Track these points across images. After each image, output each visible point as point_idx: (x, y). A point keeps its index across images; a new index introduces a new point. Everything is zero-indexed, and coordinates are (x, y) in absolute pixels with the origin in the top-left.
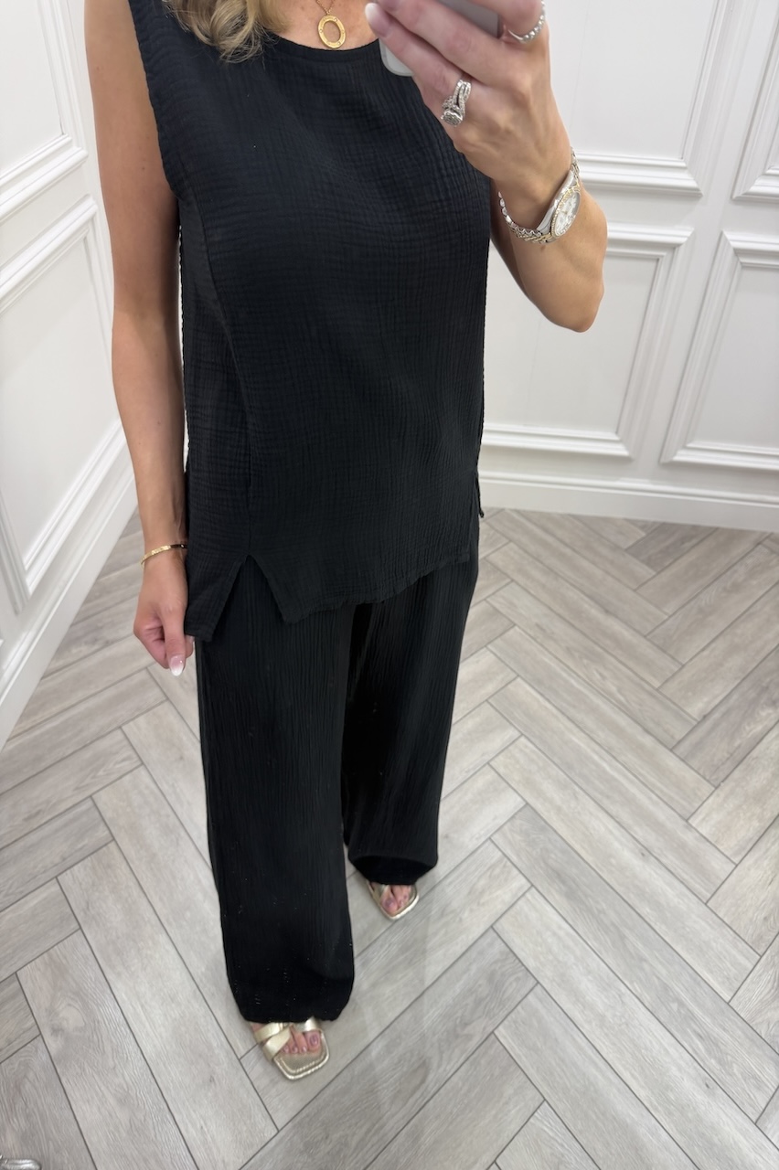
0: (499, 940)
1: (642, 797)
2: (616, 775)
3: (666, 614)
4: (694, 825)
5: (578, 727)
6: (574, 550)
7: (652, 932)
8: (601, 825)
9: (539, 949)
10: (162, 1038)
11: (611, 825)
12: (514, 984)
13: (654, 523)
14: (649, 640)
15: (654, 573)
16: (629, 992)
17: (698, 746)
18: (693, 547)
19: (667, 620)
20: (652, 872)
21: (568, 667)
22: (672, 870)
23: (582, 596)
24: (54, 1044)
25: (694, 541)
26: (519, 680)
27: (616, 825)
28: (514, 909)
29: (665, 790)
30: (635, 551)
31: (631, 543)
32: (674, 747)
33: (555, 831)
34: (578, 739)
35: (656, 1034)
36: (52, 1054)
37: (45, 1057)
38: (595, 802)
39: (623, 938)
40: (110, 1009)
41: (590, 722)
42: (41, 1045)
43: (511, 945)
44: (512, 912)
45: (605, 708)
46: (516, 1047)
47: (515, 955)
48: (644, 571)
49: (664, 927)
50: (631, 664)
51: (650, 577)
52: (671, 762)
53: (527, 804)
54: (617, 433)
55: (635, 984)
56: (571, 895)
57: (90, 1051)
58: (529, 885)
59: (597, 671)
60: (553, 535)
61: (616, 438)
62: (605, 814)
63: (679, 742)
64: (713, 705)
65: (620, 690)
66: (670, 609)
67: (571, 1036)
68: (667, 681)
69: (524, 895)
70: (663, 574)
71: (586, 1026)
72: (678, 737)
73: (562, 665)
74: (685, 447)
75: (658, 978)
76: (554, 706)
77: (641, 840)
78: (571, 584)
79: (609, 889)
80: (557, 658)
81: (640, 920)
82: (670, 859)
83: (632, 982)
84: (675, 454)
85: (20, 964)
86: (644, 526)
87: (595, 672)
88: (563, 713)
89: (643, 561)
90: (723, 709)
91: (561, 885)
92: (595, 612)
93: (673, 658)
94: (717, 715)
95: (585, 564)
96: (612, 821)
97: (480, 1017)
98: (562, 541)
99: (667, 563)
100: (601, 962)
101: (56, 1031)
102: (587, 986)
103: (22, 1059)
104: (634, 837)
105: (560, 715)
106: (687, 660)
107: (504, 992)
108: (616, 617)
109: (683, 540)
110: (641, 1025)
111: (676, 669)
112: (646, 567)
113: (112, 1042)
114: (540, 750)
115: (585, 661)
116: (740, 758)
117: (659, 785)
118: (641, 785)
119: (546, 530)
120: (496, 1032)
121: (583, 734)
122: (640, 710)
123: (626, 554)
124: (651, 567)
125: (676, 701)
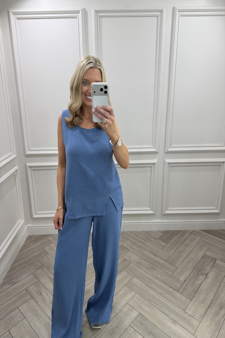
1: (171, 306)
2: (163, 301)
4: (187, 312)
5: (151, 289)
6: (145, 240)
8: (161, 316)
11: (164, 315)
13: (164, 231)
14: (167, 262)
15: (166, 244)
17: (184, 289)
18: (175, 236)
19: (171, 256)
20: (178, 328)
21: (147, 272)
22: (183, 326)
23: (148, 252)
25: (175, 234)
26: (134, 277)
29: (177, 303)
30: (160, 239)
31: (159, 237)
32: (178, 290)
34: (152, 292)
38: (159, 309)
41: (154, 287)
45: (158, 282)
50: (163, 269)
52: (178, 294)
53: (140, 313)
54: (150, 208)
60: (139, 237)
62: (162, 312)
64: (186, 277)
65: (161, 277)
66: (171, 253)
68: (174, 272)
70: (168, 244)
72: (179, 287)
73: (145, 272)
74: (167, 210)
76: (144, 283)
77: (173, 319)
78: (145, 250)
80: (144, 270)
82: (182, 323)
84: (165, 212)
86: (162, 232)
87: (154, 273)
89: (162, 241)
90: (189, 278)
92: (152, 256)
93: (174, 266)
94: (188, 280)
95: (148, 243)
98: (141, 238)
99: (169, 241)
104: (170, 318)
105: (146, 286)
106: (178, 266)
108: (158, 257)
109: (172, 234)
111: (176, 269)
112: (164, 243)
114: (142, 297)
115: (151, 270)
116: (196, 291)
118: (170, 302)
119: (137, 236)
121: (153, 290)
122: (167, 281)
123: (158, 240)
124: (165, 242)
125: (177, 278)
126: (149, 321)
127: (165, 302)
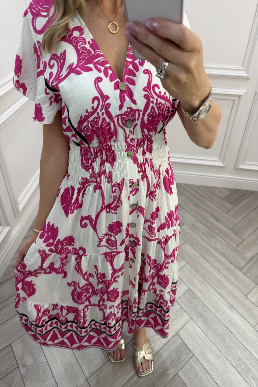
0: (180, 338)
1: (230, 287)
2: (221, 279)
3: (238, 221)
4: (249, 298)
5: (207, 261)
6: (205, 198)
7: (234, 338)
8: (215, 297)
9: (194, 342)
10: (60, 370)
11: (219, 297)
12: (185, 355)
13: (233, 189)
14: (231, 231)
15: (233, 207)
16: (227, 360)
17: (250, 269)
18: (246, 198)
19: (238, 223)
20: (235, 315)
21: (203, 239)
22: (241, 314)
23: (208, 214)
24: (23, 371)
26: (186, 243)
27: (221, 297)
28: (185, 327)
29: (238, 285)
30: (226, 199)
31: (224, 196)
32: (241, 269)
33: (199, 299)
34: (207, 266)
35: (237, 377)
36: (22, 374)
37: (19, 375)
38: (214, 289)
39: (224, 339)
40: (43, 359)
41: (211, 260)
42: (18, 371)
43: (184, 340)
44: (184, 328)
45: (217, 254)
46: (186, 379)
47: (185, 344)
48: (229, 206)
49: (239, 336)
51: (232, 208)
52: (240, 274)
53: (189, 289)
54: (219, 158)
55: (229, 357)
56: (205, 322)
57: (35, 374)
58: (190, 318)
59: (214, 241)
60: (197, 193)
61: (219, 160)
62: (217, 293)
63: (243, 267)
64: (255, 254)
65: (222, 249)
66: (239, 220)
67: (206, 376)
68: (238, 245)
69: (188, 322)
70: (236, 207)
71: (211, 373)
72: (243, 265)
73: (201, 238)
74: (243, 164)
75: (237, 355)
76: (199, 253)
77: (230, 303)
78: (204, 210)
79: (219, 321)
80: (200, 236)
81: (230, 333)
82: (241, 310)
83: (227, 356)
84: (240, 166)
85: (12, 341)
86: (229, 190)
87: (213, 241)
88: (202, 256)
89: (229, 203)
91: (202, 319)
92: (213, 220)
93: (240, 237)
94: (256, 258)
95: (208, 203)
96: (220, 295)
97: (173, 367)
98: (200, 195)
99: (237, 204)
100: (216, 348)
101: (24, 366)
102: (211, 357)
103: (12, 376)
104: (228, 302)
106: (245, 238)
107: (181, 358)
108: (220, 222)
109: (243, 195)
110: (231, 373)
111: (241, 241)
112: (230, 205)
113: (42, 370)
114: (194, 269)
115: (209, 238)
117: (236, 283)
118: (230, 283)
119: (195, 191)
120: (178, 373)
121: (209, 264)
122: (229, 256)
123: (223, 200)
124: (232, 205)
125: (242, 253)
126: (199, 300)
127: (222, 280)
